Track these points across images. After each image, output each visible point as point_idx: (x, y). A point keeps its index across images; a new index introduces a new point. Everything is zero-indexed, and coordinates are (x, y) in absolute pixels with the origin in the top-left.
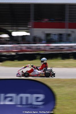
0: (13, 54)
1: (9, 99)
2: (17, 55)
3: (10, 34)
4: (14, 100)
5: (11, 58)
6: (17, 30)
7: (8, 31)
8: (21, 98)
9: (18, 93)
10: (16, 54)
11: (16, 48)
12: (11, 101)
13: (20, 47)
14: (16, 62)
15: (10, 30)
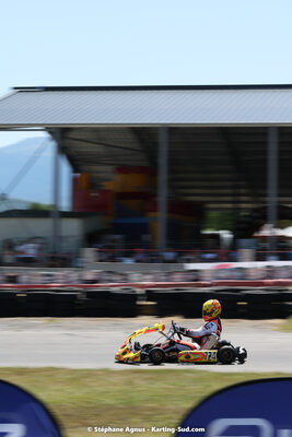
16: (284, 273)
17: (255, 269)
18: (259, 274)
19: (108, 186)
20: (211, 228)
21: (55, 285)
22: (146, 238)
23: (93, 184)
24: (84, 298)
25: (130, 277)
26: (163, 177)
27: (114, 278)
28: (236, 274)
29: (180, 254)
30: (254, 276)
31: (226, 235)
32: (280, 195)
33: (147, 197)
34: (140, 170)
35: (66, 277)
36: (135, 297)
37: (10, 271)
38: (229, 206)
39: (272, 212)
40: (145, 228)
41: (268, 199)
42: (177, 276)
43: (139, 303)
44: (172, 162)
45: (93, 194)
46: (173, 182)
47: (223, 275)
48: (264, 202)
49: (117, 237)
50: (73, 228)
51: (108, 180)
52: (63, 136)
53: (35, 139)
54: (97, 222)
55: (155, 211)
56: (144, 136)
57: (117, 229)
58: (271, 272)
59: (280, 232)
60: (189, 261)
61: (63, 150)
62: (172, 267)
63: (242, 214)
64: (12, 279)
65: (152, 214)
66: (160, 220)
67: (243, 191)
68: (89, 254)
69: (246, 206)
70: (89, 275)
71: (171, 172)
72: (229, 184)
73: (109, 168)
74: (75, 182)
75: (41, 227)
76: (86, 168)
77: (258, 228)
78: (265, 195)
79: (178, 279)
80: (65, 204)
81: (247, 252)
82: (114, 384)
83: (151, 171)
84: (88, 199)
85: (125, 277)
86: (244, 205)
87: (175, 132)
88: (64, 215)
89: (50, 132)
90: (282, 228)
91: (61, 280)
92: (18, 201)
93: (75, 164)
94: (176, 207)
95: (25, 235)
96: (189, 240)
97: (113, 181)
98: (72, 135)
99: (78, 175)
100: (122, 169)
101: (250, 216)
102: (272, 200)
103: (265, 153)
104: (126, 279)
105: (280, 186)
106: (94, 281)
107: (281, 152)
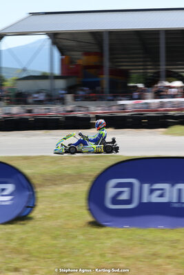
4: (167, 194)
5: (183, 121)
7: (181, 76)
8: (180, 190)
9: (173, 182)
12: (161, 196)
16: (169, 105)
17: (154, 103)
18: (156, 106)
19: (80, 62)
20: (133, 82)
21: (51, 114)
22: (98, 89)
23: (71, 62)
24: (64, 120)
25: (90, 109)
26: (106, 57)
27: (82, 109)
28: (144, 106)
29: (115, 96)
30: (153, 107)
31: (140, 86)
32: (167, 65)
33: (99, 67)
34: (96, 54)
35: (57, 109)
36: (89, 119)
37: (28, 107)
38: (141, 71)
39: (163, 74)
40: (98, 84)
41: (161, 67)
42: (114, 108)
43: (91, 122)
44: (111, 49)
45: (71, 67)
46: (111, 60)
47: (137, 107)
48: (159, 69)
50: (61, 84)
51: (78, 59)
52: (55, 37)
55: (102, 74)
56: (97, 35)
57: (85, 84)
58: (162, 104)
59: (167, 84)
60: (121, 100)
62: (112, 103)
63: (149, 75)
64: (30, 111)
65: (101, 76)
66: (105, 79)
67: (149, 63)
68: (69, 97)
69: (151, 71)
70: (69, 108)
72: (141, 60)
73: (80, 53)
74: (62, 61)
75: (45, 84)
76: (68, 53)
77: (157, 83)
78: (159, 65)
80: (57, 71)
81: (149, 95)
83: (100, 54)
84: (69, 69)
86: (149, 71)
87: (112, 33)
88: (57, 77)
89: (49, 35)
90: (170, 82)
91: (55, 110)
92: (35, 71)
93: (62, 51)
94: (113, 72)
95: (36, 89)
97: (82, 60)
98: (60, 36)
99: (64, 57)
100: (87, 54)
101: (153, 76)
102: (163, 67)
103: (158, 43)
104: (88, 110)
105: (167, 61)
106: (71, 111)
107: (167, 43)
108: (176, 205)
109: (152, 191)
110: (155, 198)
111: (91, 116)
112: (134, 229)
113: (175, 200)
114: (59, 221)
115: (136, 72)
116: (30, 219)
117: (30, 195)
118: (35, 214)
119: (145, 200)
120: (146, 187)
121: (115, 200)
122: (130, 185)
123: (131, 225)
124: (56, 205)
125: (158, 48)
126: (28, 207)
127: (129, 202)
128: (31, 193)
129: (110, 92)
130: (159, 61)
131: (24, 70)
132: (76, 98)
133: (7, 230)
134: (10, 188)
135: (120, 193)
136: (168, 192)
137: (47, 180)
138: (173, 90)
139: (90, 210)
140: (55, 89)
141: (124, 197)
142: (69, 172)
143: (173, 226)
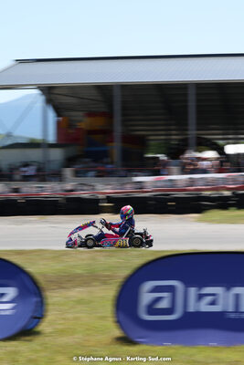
0: (227, 193)
1: (209, 299)
2: (236, 195)
3: (220, 150)
4: (221, 301)
5: (222, 204)
6: (237, 141)
7: (216, 144)
9: (229, 285)
10: (233, 193)
11: (234, 180)
12: (213, 303)
13: (241, 179)
14: (233, 213)
15: (221, 142)
16: (201, 183)
18: (183, 184)
20: (152, 152)
21: (45, 194)
22: (109, 160)
23: (70, 125)
24: (64, 202)
25: (96, 187)
26: (118, 118)
27: (85, 188)
28: (168, 184)
29: (129, 171)
30: (180, 185)
31: (162, 157)
32: (198, 130)
33: (107, 133)
34: (102, 114)
35: (52, 188)
36: (97, 201)
37: (14, 185)
38: (163, 137)
39: (192, 141)
40: (106, 154)
41: (189, 132)
42: (128, 186)
43: (101, 204)
44: (124, 109)
45: (70, 131)
46: (124, 123)
47: (159, 184)
48: (187, 135)
49: (87, 160)
50: (57, 155)
51: (80, 121)
52: (50, 93)
53: (31, 95)
54: (73, 151)
55: (112, 142)
56: (104, 90)
57: (87, 155)
58: (192, 182)
59: (199, 155)
60: (136, 176)
61: (49, 101)
62: (125, 179)
63: (173, 142)
64: (16, 190)
65: (110, 144)
66: (116, 148)
67: (173, 127)
68: (68, 172)
69: (175, 138)
70: (69, 186)
71: (123, 115)
72: (162, 122)
73: (81, 113)
74: (59, 125)
75: (35, 155)
76: (66, 113)
77: (183, 152)
78: (187, 130)
79: (128, 188)
80: (52, 138)
81: (175, 169)
82: (83, 260)
83: (109, 115)
84: (67, 134)
85: (93, 187)
87: (127, 88)
88: (52, 146)
89: (41, 90)
90: (200, 152)
91: (50, 190)
92: (21, 137)
93: (58, 111)
94: (127, 139)
96: (136, 161)
97: (85, 123)
98: (56, 91)
99: (61, 118)
100: (90, 114)
101: (178, 144)
102: (192, 133)
103: (186, 101)
104: (93, 189)
105: (198, 124)
106: (72, 191)
107: (198, 101)
108: (233, 316)
109: (201, 297)
110: (204, 307)
111: (100, 196)
112: (177, 346)
113: (231, 309)
114: (76, 336)
115: (156, 138)
116: (38, 333)
117: (37, 302)
118: (43, 326)
119: (191, 309)
120: (193, 291)
121: (151, 309)
122: (171, 289)
123: (174, 342)
124: (70, 316)
125: (186, 107)
126: (35, 318)
127: (169, 311)
128: (38, 299)
129: (123, 166)
130: (187, 125)
131: (9, 135)
132: (77, 174)
133: (8, 349)
134: (11, 292)
135: (158, 300)
136: (222, 299)
137: (51, 281)
138: (205, 163)
139: (118, 322)
140: (49, 161)
141: (164, 304)
142: (79, 271)
143: (229, 344)
